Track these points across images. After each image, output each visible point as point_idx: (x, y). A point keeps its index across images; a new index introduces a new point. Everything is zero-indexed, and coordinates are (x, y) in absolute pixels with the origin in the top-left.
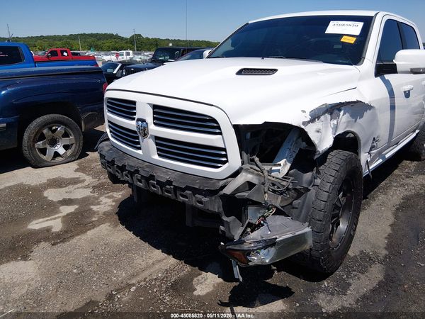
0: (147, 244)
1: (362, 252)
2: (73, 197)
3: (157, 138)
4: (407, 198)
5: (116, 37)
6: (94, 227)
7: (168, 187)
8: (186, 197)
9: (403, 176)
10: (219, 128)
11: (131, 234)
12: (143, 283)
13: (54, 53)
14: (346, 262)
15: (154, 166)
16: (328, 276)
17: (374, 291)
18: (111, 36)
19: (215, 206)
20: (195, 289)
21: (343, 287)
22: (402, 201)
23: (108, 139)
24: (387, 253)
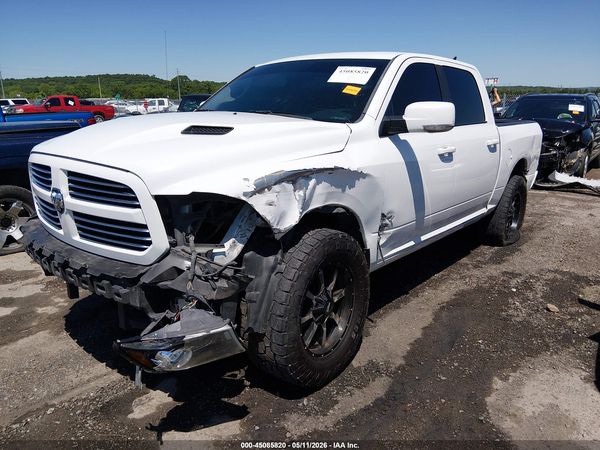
0: (90, 356)
1: (371, 362)
2: (16, 295)
3: (75, 214)
4: (462, 294)
5: (153, 79)
6: (30, 333)
7: (84, 276)
8: (102, 288)
9: (470, 266)
10: (136, 199)
11: (73, 343)
12: (66, 404)
13: (55, 102)
14: (346, 374)
15: (76, 249)
16: (312, 392)
17: (367, 409)
18: (146, 78)
19: (137, 299)
20: (132, 412)
21: (327, 405)
22: (453, 297)
23: (37, 217)
24: (403, 362)
